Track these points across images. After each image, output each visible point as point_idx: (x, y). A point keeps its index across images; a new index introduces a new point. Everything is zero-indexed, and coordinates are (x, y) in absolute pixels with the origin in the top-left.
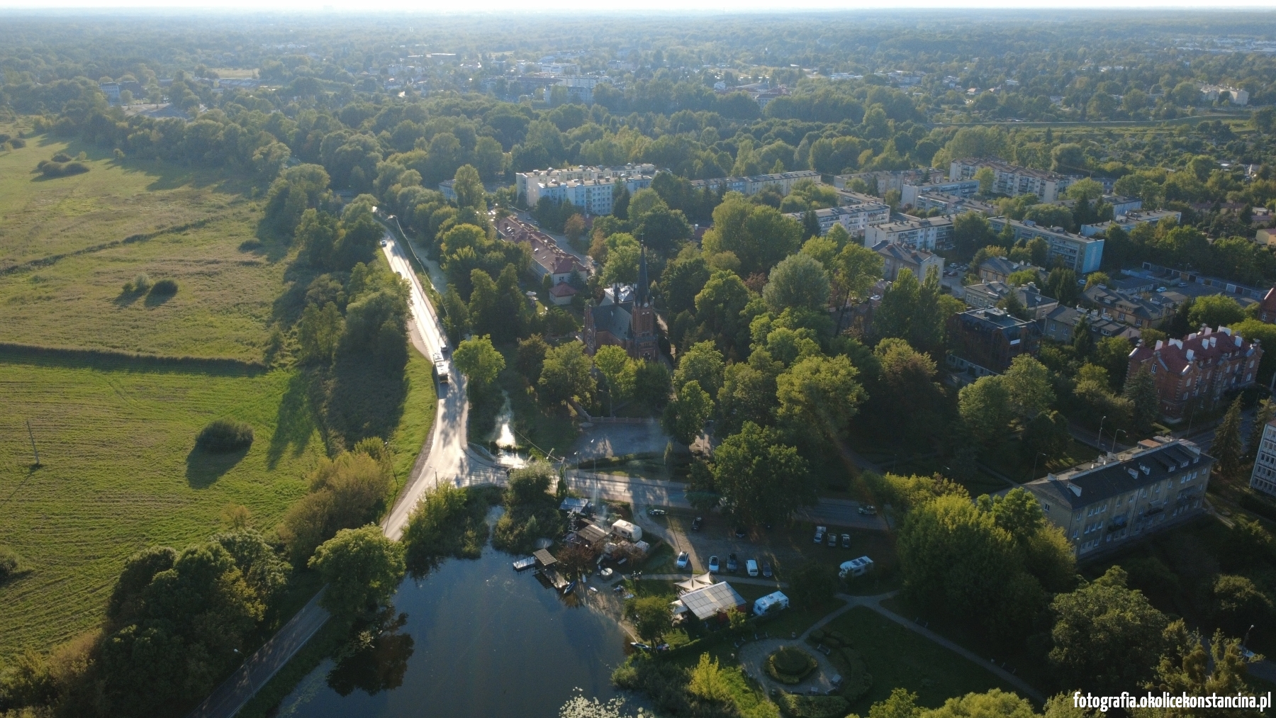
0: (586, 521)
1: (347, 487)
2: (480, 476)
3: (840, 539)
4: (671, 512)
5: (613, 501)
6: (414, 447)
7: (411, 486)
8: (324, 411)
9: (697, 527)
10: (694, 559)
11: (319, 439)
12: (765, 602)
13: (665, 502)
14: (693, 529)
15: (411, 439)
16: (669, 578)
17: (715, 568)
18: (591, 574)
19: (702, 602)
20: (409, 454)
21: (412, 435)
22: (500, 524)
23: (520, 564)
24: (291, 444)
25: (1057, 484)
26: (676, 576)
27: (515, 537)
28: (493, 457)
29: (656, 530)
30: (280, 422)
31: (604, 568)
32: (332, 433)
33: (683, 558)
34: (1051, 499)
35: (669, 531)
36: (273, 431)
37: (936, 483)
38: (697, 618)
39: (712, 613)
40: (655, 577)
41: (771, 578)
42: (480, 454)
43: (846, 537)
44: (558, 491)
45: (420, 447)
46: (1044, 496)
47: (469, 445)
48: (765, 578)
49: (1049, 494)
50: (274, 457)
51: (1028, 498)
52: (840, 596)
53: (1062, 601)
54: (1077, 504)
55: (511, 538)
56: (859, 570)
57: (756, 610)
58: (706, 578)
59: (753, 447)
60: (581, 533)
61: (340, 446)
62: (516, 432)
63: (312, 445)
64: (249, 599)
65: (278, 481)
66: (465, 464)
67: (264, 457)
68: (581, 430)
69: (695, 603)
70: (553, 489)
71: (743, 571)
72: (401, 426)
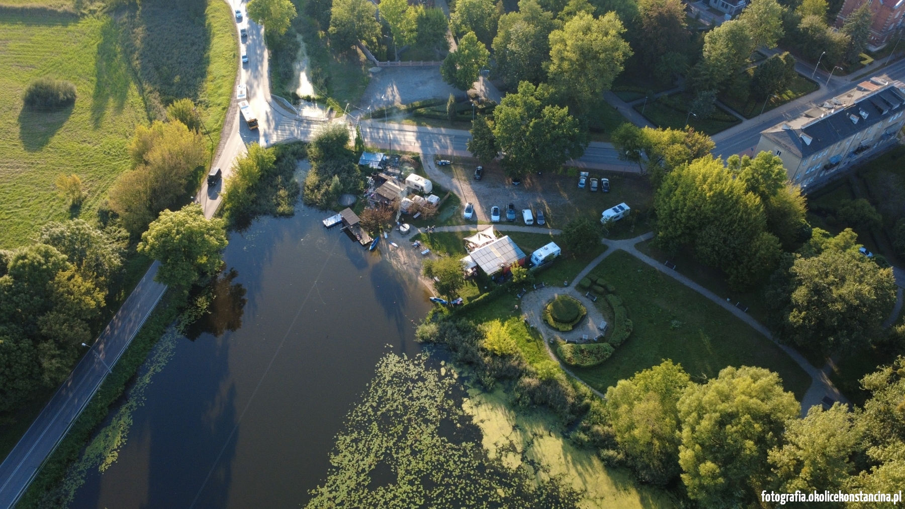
0: (383, 175)
2: (285, 130)
3: (600, 183)
4: (456, 161)
5: (404, 153)
6: (222, 100)
7: (225, 143)
8: (136, 63)
9: (479, 177)
10: (478, 208)
11: (136, 93)
12: (542, 253)
13: (449, 152)
14: (475, 179)
15: (220, 91)
16: (458, 229)
17: (496, 218)
18: (391, 229)
19: (489, 258)
20: (220, 109)
21: (220, 87)
22: (308, 183)
23: (330, 222)
24: (111, 99)
26: (464, 228)
27: (323, 195)
28: (295, 108)
29: (444, 181)
30: (99, 75)
31: (402, 223)
32: (148, 87)
33: (469, 210)
34: (785, 147)
35: (455, 181)
36: (93, 86)
37: (688, 136)
38: (486, 274)
39: (497, 269)
40: (446, 229)
41: (544, 226)
42: (283, 106)
43: (605, 180)
44: (356, 147)
45: (229, 100)
46: (778, 143)
47: (272, 97)
48: (540, 226)
49: (783, 142)
50: (98, 112)
52: (604, 241)
54: (807, 151)
55: (319, 197)
56: (618, 216)
57: (533, 260)
58: (490, 231)
59: (529, 107)
60: (379, 190)
61: (156, 102)
62: (314, 81)
63: (131, 100)
65: (105, 141)
66: (271, 118)
67: (88, 115)
68: (371, 76)
69: (483, 259)
70: (351, 144)
71: (520, 221)
72: (209, 77)
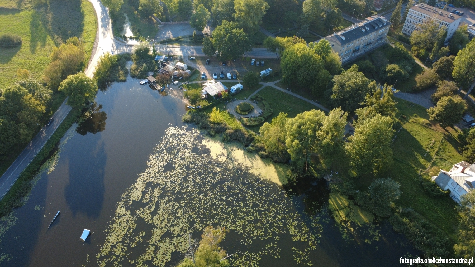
0: (166, 64)
1: (67, 58)
2: (121, 49)
3: (260, 63)
4: (197, 58)
5: (175, 55)
6: (92, 40)
7: (94, 56)
8: (50, 27)
9: (208, 63)
10: (208, 75)
11: (51, 39)
12: (234, 88)
13: (195, 54)
14: (206, 64)
15: (90, 37)
16: (199, 82)
17: (216, 77)
18: (170, 83)
19: (212, 90)
20: (90, 43)
21: (90, 35)
22: (132, 68)
23: (143, 82)
24: (39, 42)
25: (336, 36)
26: (202, 81)
27: (139, 72)
28: (125, 42)
29: (192, 65)
30: (32, 33)
31: (174, 81)
32: (56, 36)
33: (203, 75)
34: (335, 42)
35: (198, 65)
36: (30, 38)
37: (294, 39)
38: (211, 96)
39: (216, 94)
40: (194, 82)
41: (236, 79)
42: (119, 40)
43: (262, 62)
44: (153, 53)
45: (94, 40)
46: (332, 41)
47: (114, 37)
48: (234, 79)
49: (334, 40)
50: (33, 48)
51: (326, 42)
52: (261, 83)
53: (336, 78)
54: (343, 43)
55: (137, 73)
56: (267, 73)
57: (231, 91)
58: (213, 81)
59: (227, 30)
60: (164, 69)
61: (61, 42)
62: (133, 30)
63: (48, 42)
64: (38, 105)
65: (37, 58)
66: (114, 45)
67: (29, 49)
68: (159, 28)
69: (209, 90)
70: (151, 53)
71: (226, 78)
72: (85, 32)
